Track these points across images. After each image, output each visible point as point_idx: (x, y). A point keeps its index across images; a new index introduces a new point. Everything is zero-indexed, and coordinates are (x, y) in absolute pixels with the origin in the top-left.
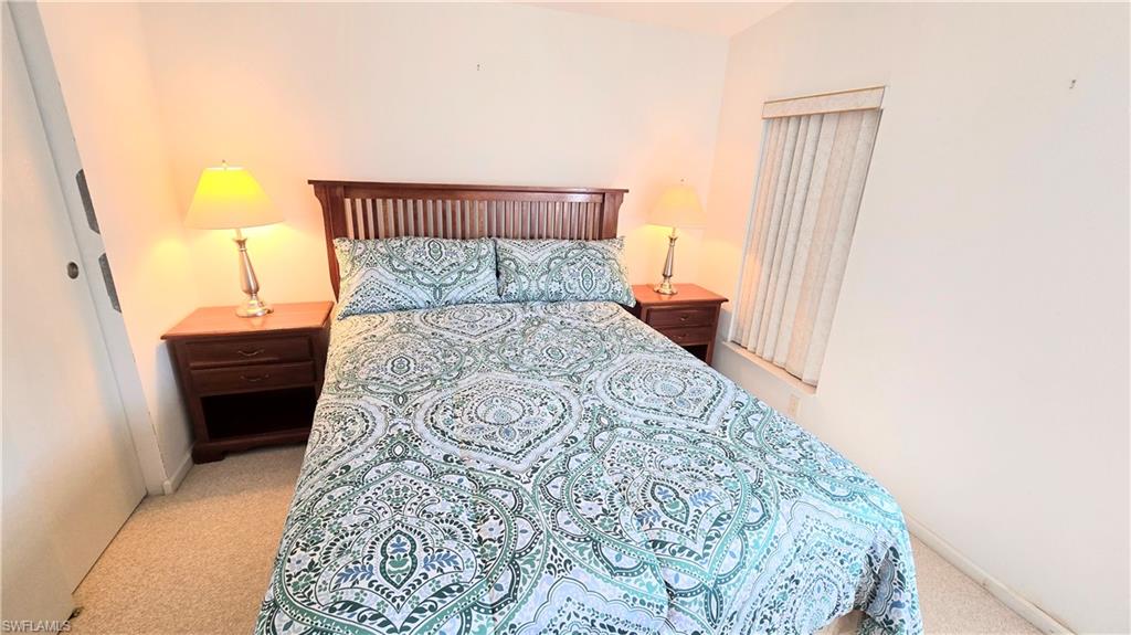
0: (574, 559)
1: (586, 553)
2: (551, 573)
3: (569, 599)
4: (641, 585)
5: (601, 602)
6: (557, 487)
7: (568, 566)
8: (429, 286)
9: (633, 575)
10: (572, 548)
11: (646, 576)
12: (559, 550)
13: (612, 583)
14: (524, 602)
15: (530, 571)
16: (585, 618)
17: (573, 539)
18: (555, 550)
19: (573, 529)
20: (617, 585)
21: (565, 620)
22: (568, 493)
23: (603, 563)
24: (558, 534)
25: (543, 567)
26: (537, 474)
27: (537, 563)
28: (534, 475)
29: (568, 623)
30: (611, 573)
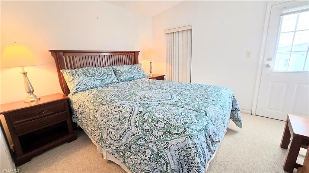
0: (167, 140)
1: (169, 136)
2: (167, 149)
3: (175, 151)
4: (189, 132)
5: (182, 144)
6: (146, 126)
7: (168, 144)
8: (100, 80)
9: (185, 132)
10: (165, 139)
11: (188, 130)
12: (163, 142)
13: (181, 137)
14: (170, 162)
15: (163, 154)
16: (182, 151)
17: (163, 136)
18: (162, 143)
19: (160, 133)
20: (182, 137)
21: (179, 156)
22: (150, 125)
23: (175, 135)
24: (158, 139)
25: (164, 150)
26: (138, 127)
27: (162, 151)
28: (138, 128)
29: (180, 156)
30: (179, 135)
